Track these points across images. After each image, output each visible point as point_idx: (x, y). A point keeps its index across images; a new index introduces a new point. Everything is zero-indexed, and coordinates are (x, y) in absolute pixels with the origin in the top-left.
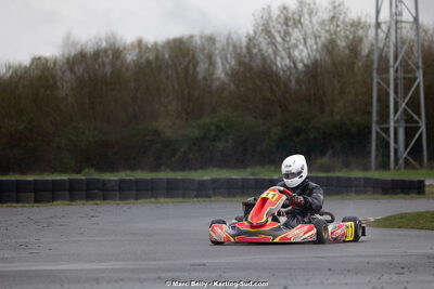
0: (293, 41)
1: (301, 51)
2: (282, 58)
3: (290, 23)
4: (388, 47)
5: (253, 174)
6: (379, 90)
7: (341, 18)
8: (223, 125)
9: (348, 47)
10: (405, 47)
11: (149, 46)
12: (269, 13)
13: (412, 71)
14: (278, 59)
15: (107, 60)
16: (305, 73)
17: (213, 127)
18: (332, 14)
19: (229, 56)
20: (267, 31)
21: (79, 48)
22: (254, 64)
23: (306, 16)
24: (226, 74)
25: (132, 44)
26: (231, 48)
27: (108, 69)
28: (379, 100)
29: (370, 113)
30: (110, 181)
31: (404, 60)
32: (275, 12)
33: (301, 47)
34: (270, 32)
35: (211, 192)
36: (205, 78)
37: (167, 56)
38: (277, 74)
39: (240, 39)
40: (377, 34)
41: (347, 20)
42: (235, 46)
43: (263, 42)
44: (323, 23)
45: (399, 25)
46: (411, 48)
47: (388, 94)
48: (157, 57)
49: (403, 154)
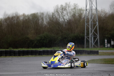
0: (64, 14)
1: (66, 17)
2: (61, 19)
3: (63, 9)
4: (89, 16)
5: (53, 49)
6: (87, 27)
7: (77, 8)
8: (46, 36)
9: (78, 16)
10: (93, 16)
11: (26, 15)
12: (58, 7)
13: (95, 22)
14: (60, 19)
15: (15, 19)
16: (67, 23)
17: (43, 37)
18: (74, 7)
19: (47, 18)
20: (57, 11)
21: (8, 16)
22: (54, 20)
23: (68, 8)
24: (47, 23)
25: (22, 15)
26: (48, 16)
27: (16, 22)
28: (87, 30)
29: (84, 33)
30: (16, 51)
31: (93, 19)
32: (59, 7)
33: (66, 16)
34: (58, 12)
35: (42, 54)
36: (41, 24)
37: (31, 18)
38: (60, 23)
39: (50, 14)
40: (86, 12)
41: (78, 8)
42: (49, 16)
43: (56, 14)
44: (72, 9)
45: (92, 10)
46: (95, 16)
47: (89, 28)
48: (28, 18)
49: (93, 44)
